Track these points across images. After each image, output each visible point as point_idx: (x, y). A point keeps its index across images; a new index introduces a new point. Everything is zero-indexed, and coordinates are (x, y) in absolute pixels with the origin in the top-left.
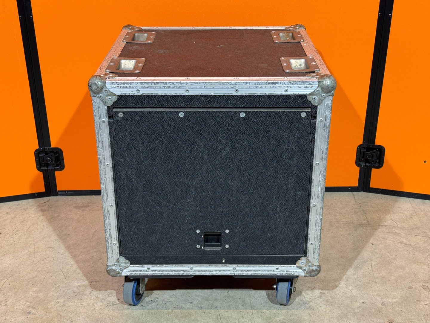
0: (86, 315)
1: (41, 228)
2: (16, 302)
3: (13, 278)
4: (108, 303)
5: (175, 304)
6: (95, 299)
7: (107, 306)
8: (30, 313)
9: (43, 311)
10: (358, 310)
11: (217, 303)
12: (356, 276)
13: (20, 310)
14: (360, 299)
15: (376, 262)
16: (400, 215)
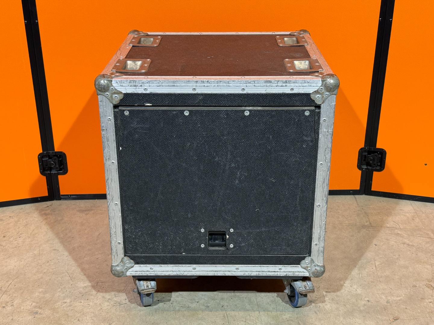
0: (93, 315)
1: (45, 231)
2: (22, 302)
3: (18, 280)
4: (114, 303)
5: (181, 303)
6: (102, 299)
7: (114, 305)
8: (37, 313)
9: (50, 311)
10: (364, 308)
11: (223, 302)
12: (360, 276)
13: (27, 311)
14: (365, 297)
15: (380, 262)
16: (402, 217)
